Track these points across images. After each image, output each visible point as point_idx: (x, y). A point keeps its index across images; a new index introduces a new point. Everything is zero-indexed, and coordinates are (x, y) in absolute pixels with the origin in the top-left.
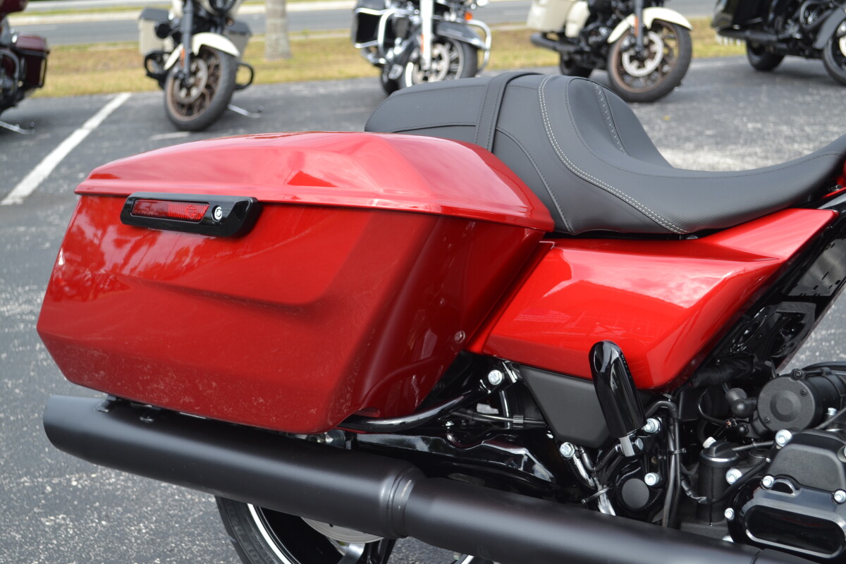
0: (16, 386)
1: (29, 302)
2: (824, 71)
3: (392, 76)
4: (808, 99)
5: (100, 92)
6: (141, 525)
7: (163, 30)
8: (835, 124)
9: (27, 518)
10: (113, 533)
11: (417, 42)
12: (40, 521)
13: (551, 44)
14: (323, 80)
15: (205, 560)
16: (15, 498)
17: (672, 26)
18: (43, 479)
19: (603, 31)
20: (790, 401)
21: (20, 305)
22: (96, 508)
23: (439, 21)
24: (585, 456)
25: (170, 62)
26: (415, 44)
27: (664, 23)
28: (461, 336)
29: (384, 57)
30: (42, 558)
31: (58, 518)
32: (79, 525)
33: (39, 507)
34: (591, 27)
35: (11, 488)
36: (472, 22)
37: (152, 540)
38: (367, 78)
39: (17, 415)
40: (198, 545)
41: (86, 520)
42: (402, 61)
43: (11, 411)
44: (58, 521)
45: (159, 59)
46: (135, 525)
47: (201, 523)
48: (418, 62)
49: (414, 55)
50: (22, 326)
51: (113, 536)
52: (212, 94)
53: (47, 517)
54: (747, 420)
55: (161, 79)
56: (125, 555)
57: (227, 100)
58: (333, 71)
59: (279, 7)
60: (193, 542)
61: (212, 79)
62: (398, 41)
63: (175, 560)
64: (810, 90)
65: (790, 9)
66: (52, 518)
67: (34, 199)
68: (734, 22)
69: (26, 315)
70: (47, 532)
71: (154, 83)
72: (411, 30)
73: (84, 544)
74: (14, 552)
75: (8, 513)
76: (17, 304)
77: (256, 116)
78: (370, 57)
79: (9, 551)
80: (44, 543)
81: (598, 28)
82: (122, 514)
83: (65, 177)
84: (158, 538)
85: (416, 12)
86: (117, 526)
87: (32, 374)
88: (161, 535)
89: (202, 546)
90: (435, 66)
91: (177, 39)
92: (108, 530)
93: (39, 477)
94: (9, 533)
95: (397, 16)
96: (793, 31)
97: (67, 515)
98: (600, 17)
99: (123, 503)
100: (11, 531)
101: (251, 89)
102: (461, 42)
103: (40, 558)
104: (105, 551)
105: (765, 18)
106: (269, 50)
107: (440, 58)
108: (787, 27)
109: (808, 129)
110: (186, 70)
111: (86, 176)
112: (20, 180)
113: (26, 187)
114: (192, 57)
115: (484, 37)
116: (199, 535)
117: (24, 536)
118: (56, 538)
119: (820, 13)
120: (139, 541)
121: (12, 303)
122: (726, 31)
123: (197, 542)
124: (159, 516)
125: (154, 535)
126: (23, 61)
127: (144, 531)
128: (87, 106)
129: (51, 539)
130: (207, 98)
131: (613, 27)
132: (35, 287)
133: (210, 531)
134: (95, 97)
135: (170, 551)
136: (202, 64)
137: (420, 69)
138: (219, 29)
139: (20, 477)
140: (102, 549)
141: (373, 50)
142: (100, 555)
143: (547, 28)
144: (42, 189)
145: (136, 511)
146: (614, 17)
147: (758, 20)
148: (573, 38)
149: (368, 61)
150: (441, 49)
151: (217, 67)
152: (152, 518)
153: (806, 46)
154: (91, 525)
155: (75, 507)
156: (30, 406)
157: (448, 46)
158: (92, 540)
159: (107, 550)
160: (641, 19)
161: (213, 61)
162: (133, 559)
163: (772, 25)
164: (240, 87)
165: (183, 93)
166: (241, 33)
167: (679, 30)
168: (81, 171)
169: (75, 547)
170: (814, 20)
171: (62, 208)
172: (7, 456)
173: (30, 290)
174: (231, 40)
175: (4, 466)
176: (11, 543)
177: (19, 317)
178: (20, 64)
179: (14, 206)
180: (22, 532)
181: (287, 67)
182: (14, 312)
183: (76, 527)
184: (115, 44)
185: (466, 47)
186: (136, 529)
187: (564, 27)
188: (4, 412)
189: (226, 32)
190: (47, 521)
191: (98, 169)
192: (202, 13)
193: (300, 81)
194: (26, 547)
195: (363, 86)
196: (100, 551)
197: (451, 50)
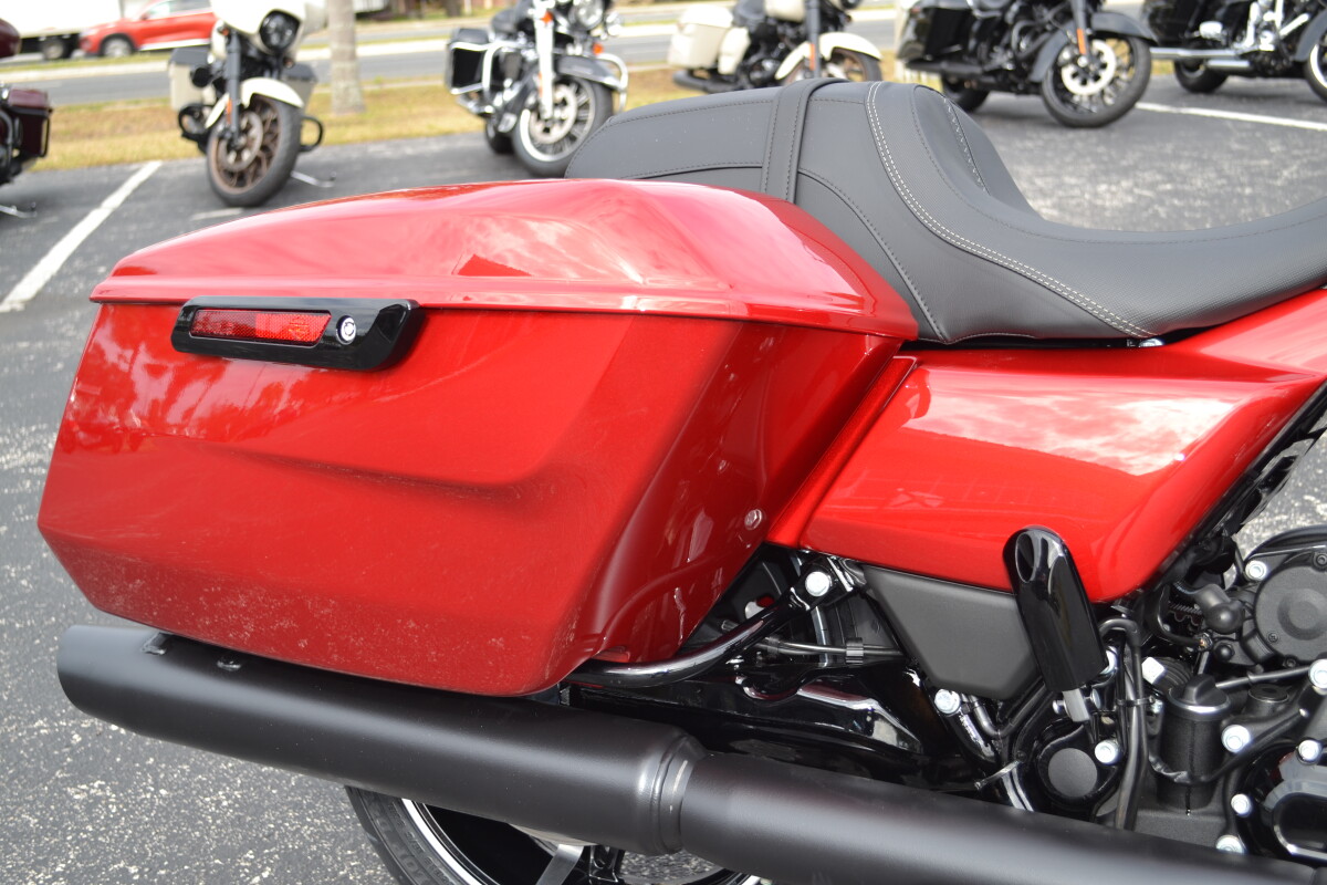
0: (22, 575)
1: (37, 448)
2: (1044, 111)
3: (503, 128)
4: (1029, 144)
5: (121, 162)
6: (220, 793)
7: (201, 77)
8: (1072, 174)
9: (46, 788)
10: (179, 808)
11: (534, 84)
12: (66, 792)
13: (700, 83)
14: (409, 138)
15: (323, 849)
16: (26, 755)
17: (856, 56)
18: (67, 722)
19: (768, 65)
20: (1312, 606)
21: (25, 453)
22: (149, 767)
23: (559, 55)
24: (980, 712)
25: (211, 117)
26: (531, 87)
27: (847, 53)
28: (755, 517)
29: (491, 104)
30: (72, 857)
31: (93, 788)
32: (125, 797)
33: (63, 768)
34: (753, 59)
35: (20, 738)
36: (602, 56)
37: (239, 818)
38: (465, 134)
39: (26, 621)
40: (310, 825)
41: (135, 788)
42: (515, 107)
43: (16, 613)
44: (93, 791)
45: (197, 114)
46: (211, 794)
47: (311, 787)
48: (536, 109)
49: (531, 100)
50: (28, 484)
51: (178, 813)
52: (270, 158)
53: (75, 786)
54: (1234, 636)
55: (202, 140)
56: (199, 846)
57: (290, 165)
58: (420, 126)
59: (347, 48)
60: (301, 818)
61: (269, 138)
62: (508, 83)
63: (277, 853)
64: (1029, 134)
65: (996, 34)
66: (84, 787)
67: (38, 303)
68: (926, 52)
69: (33, 467)
70: (76, 812)
71: (192, 146)
72: (524, 70)
73: (134, 830)
74: (28, 848)
75: (16, 781)
76: (19, 452)
77: (328, 185)
78: (471, 105)
79: (19, 847)
80: (72, 831)
81: (760, 61)
82: (189, 777)
83: (80, 273)
84: (247, 814)
85: (530, 45)
86: (184, 797)
87: (45, 555)
88: (252, 809)
89: (315, 826)
90: (558, 114)
91: (221, 87)
92: (169, 804)
93: (61, 718)
94: (19, 816)
95: (505, 50)
96: (1002, 60)
97: (107, 782)
98: (763, 47)
99: (190, 757)
100: (22, 812)
101: (317, 152)
102: (591, 82)
103: (68, 859)
104: (169, 841)
105: (965, 45)
106: (336, 103)
107: (564, 103)
108: (993, 56)
109: (1039, 182)
110: (234, 128)
111: (108, 270)
112: (19, 279)
113: (27, 287)
114: (242, 110)
115: (619, 76)
116: (310, 806)
117: (42, 821)
118: (91, 821)
119: (1035, 37)
120: (218, 822)
121: (12, 450)
122: (915, 63)
123: (309, 820)
124: (246, 777)
125: (241, 809)
126: (17, 122)
127: (225, 803)
128: (105, 180)
129: (84, 824)
130: (264, 163)
131: (781, 58)
132: (45, 426)
133: (325, 799)
134: (115, 168)
135: (268, 837)
136: (255, 119)
137: (539, 117)
138: (276, 73)
139: (33, 719)
140: (163, 838)
141: (475, 96)
142: (160, 847)
143: (695, 62)
144: (50, 290)
145: (210, 771)
146: (781, 46)
147: (957, 48)
148: (728, 75)
149: (469, 111)
150: (565, 92)
151: (275, 121)
152: (235, 782)
153: (1019, 79)
154: (143, 796)
155: (117, 767)
156: (44, 605)
157: (573, 88)
158: (146, 823)
159: (170, 839)
160: (817, 48)
161: (269, 115)
162: (213, 852)
163: (974, 54)
164: (304, 149)
165: (232, 157)
166: (304, 78)
167: (866, 60)
168: (102, 263)
169: (122, 836)
170: (1027, 47)
171: (77, 314)
172: (13, 685)
173: (37, 431)
174: (291, 86)
175: (8, 702)
176: (23, 833)
177: (23, 471)
178: (14, 126)
179: (13, 313)
180: (38, 814)
181: (361, 123)
182: (16, 463)
183: (122, 802)
184: (137, 103)
185: (598, 88)
186: (212, 801)
187: (717, 61)
188: (5, 616)
189: (284, 77)
190: (77, 793)
191: (123, 262)
192: (252, 53)
193: (379, 140)
194: (47, 839)
195: (461, 144)
196: (160, 841)
197: (578, 92)
